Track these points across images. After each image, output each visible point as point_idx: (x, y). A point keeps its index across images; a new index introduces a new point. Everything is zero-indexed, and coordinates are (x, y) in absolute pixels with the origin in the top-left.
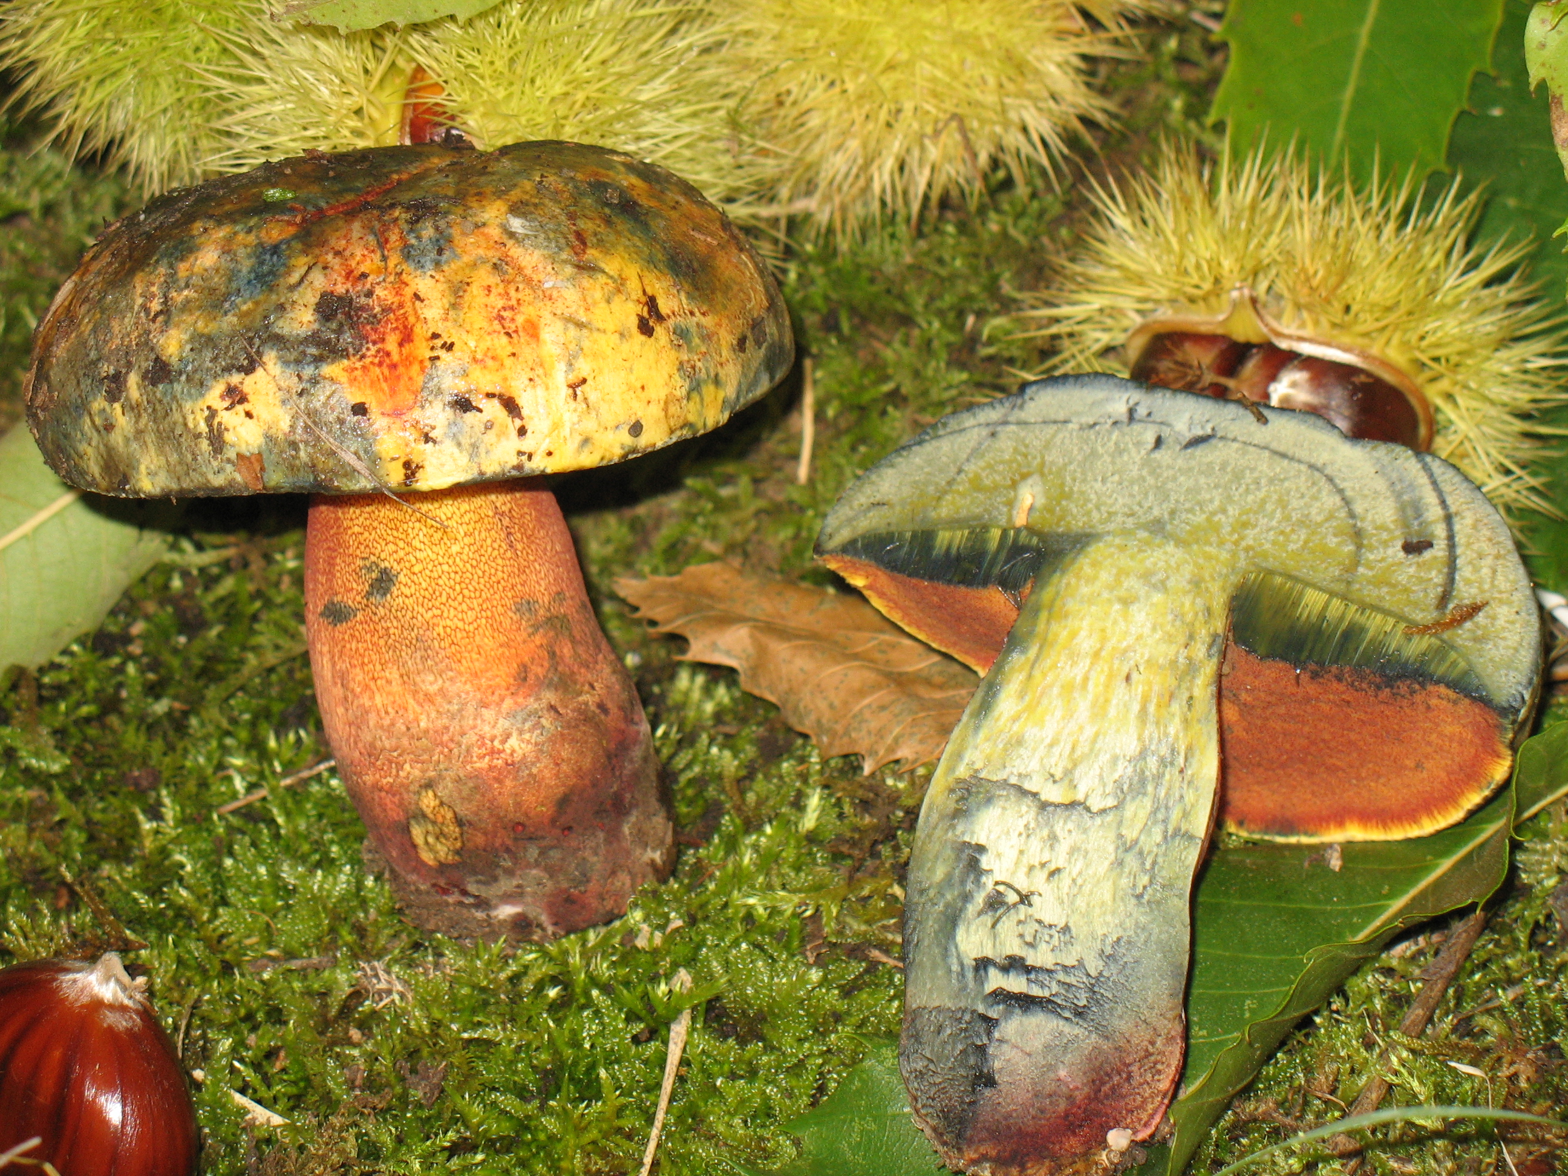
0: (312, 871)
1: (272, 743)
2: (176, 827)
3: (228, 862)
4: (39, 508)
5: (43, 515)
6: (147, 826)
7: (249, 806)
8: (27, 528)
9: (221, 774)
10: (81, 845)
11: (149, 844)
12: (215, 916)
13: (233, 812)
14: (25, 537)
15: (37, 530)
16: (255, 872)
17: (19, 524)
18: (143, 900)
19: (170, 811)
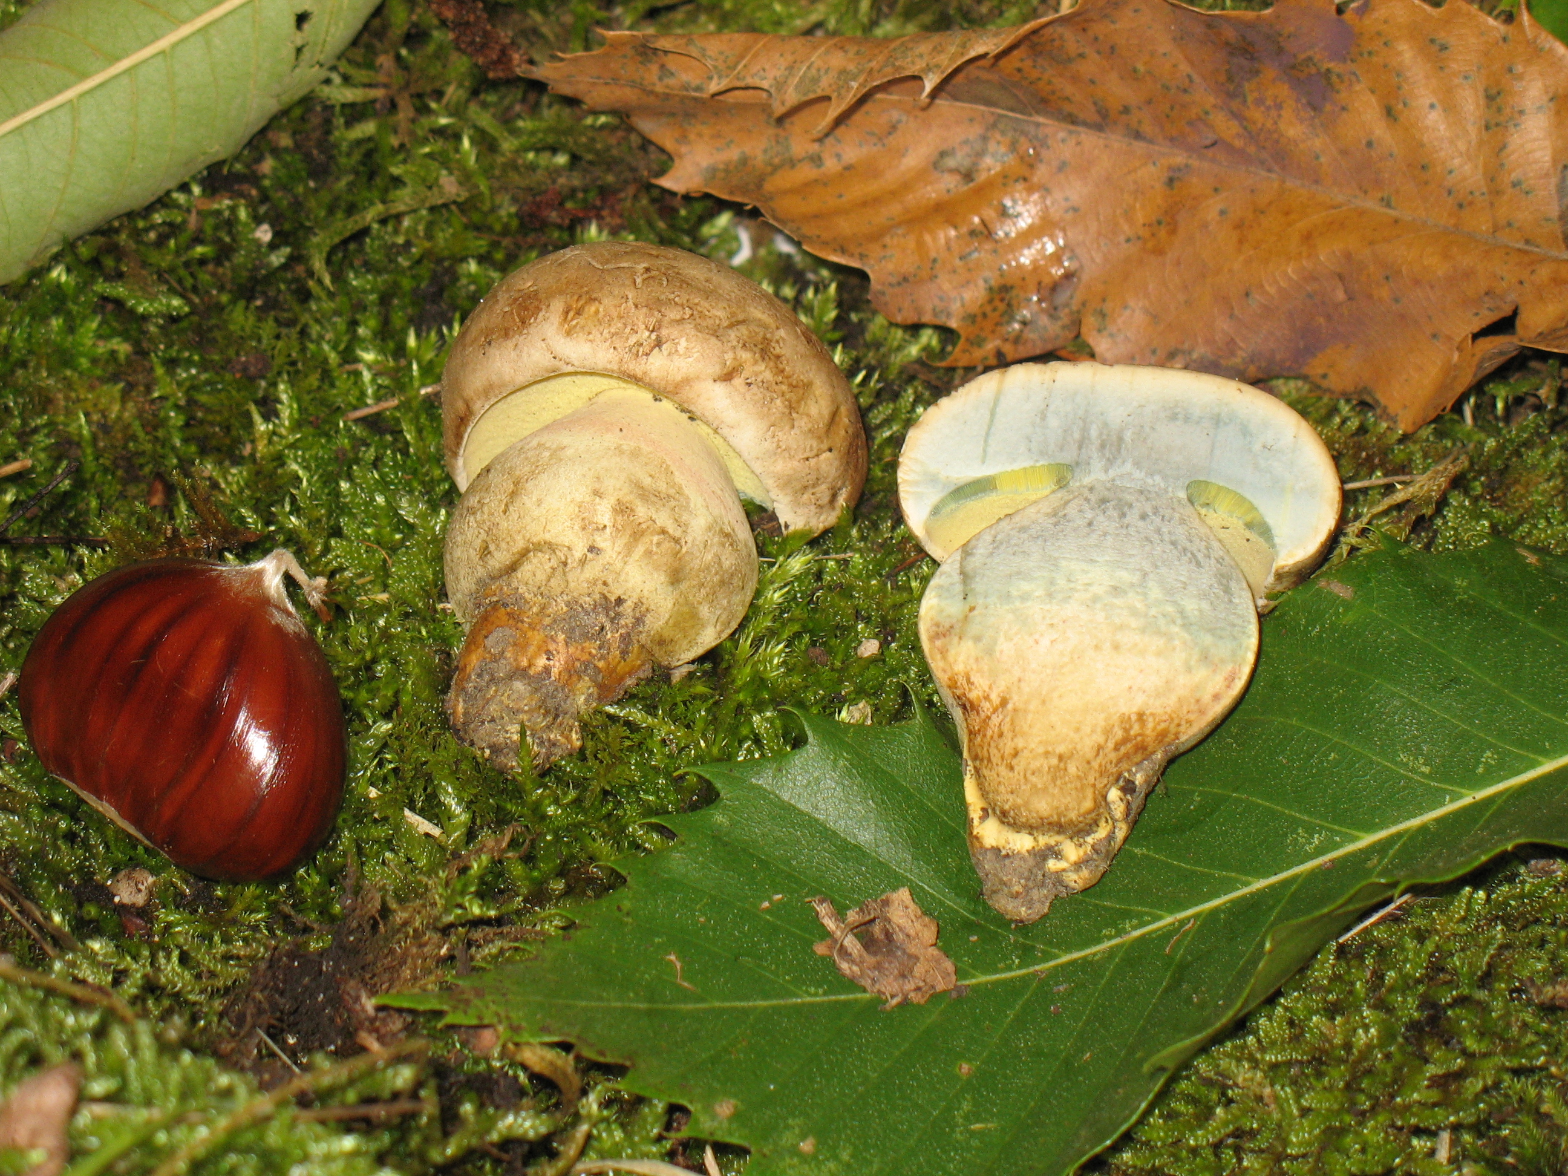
0: (434, 508)
1: (412, 341)
2: (293, 430)
3: (344, 485)
4: (183, 22)
5: (186, 30)
6: (262, 427)
7: (378, 414)
8: (163, 44)
9: (348, 367)
10: (181, 429)
11: (262, 447)
12: (327, 549)
13: (357, 421)
14: (162, 52)
15: (175, 46)
16: (373, 500)
17: (157, 38)
18: (251, 518)
19: (287, 411)
